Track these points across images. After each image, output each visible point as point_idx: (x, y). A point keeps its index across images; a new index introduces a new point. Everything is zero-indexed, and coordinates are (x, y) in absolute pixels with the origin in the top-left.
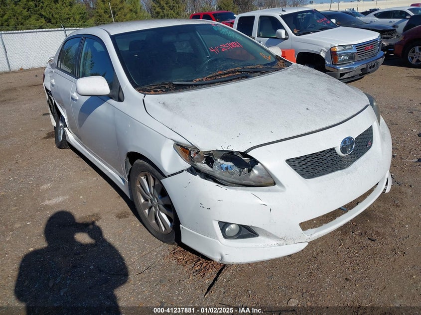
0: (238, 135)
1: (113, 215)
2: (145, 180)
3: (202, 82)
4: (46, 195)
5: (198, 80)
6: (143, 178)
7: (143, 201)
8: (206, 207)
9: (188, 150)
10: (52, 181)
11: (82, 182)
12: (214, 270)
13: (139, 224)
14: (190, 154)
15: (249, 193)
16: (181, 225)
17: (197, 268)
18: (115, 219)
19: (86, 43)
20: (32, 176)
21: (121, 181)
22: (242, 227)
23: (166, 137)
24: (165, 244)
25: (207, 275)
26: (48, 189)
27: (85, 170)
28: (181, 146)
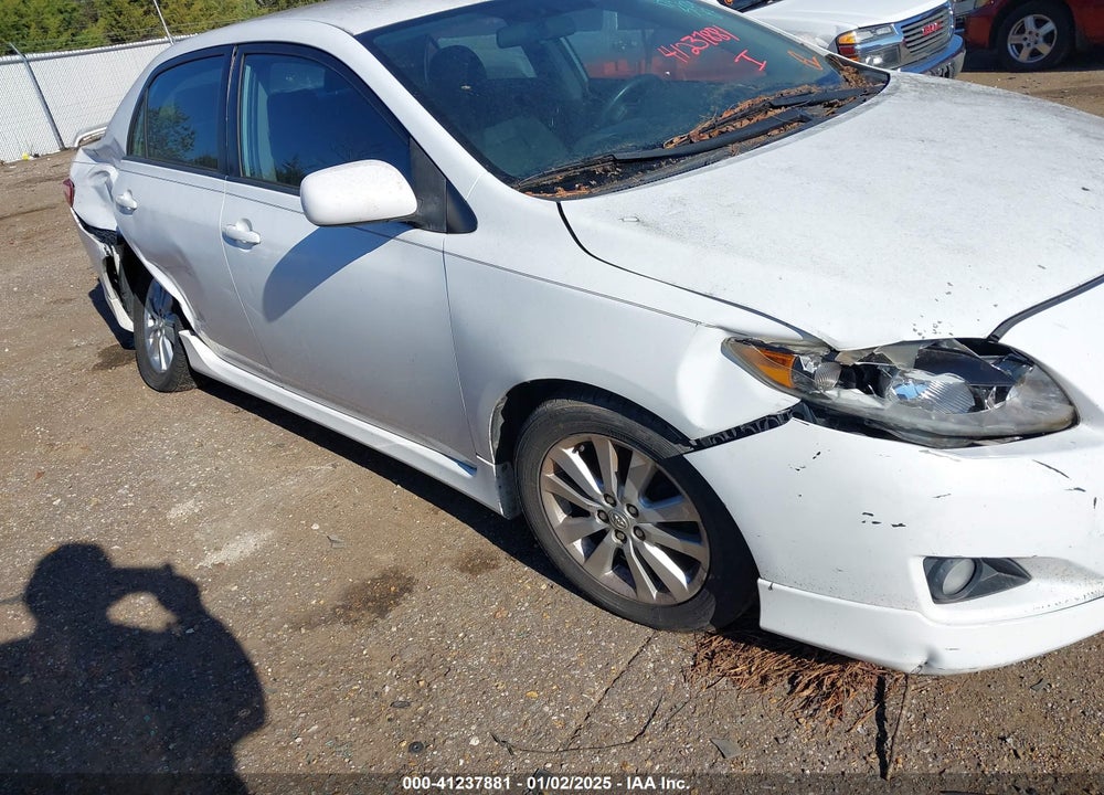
0: (949, 289)
1: (446, 566)
2: (577, 459)
3: (691, 148)
4: (197, 535)
5: (676, 140)
6: (569, 452)
7: (560, 516)
8: (886, 522)
9: (791, 353)
10: (194, 491)
11: (290, 482)
12: (863, 689)
13: (544, 584)
14: (798, 365)
15: (1026, 460)
16: (760, 581)
17: (806, 693)
18: (462, 578)
19: (248, 69)
20: (121, 485)
21: (454, 466)
22: (984, 565)
23: (697, 323)
24: (661, 633)
25: (849, 706)
26: (194, 519)
27: (282, 446)
28: (760, 345)
